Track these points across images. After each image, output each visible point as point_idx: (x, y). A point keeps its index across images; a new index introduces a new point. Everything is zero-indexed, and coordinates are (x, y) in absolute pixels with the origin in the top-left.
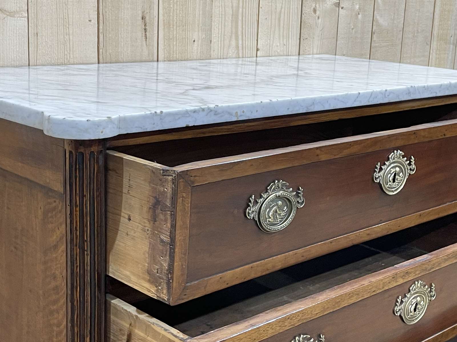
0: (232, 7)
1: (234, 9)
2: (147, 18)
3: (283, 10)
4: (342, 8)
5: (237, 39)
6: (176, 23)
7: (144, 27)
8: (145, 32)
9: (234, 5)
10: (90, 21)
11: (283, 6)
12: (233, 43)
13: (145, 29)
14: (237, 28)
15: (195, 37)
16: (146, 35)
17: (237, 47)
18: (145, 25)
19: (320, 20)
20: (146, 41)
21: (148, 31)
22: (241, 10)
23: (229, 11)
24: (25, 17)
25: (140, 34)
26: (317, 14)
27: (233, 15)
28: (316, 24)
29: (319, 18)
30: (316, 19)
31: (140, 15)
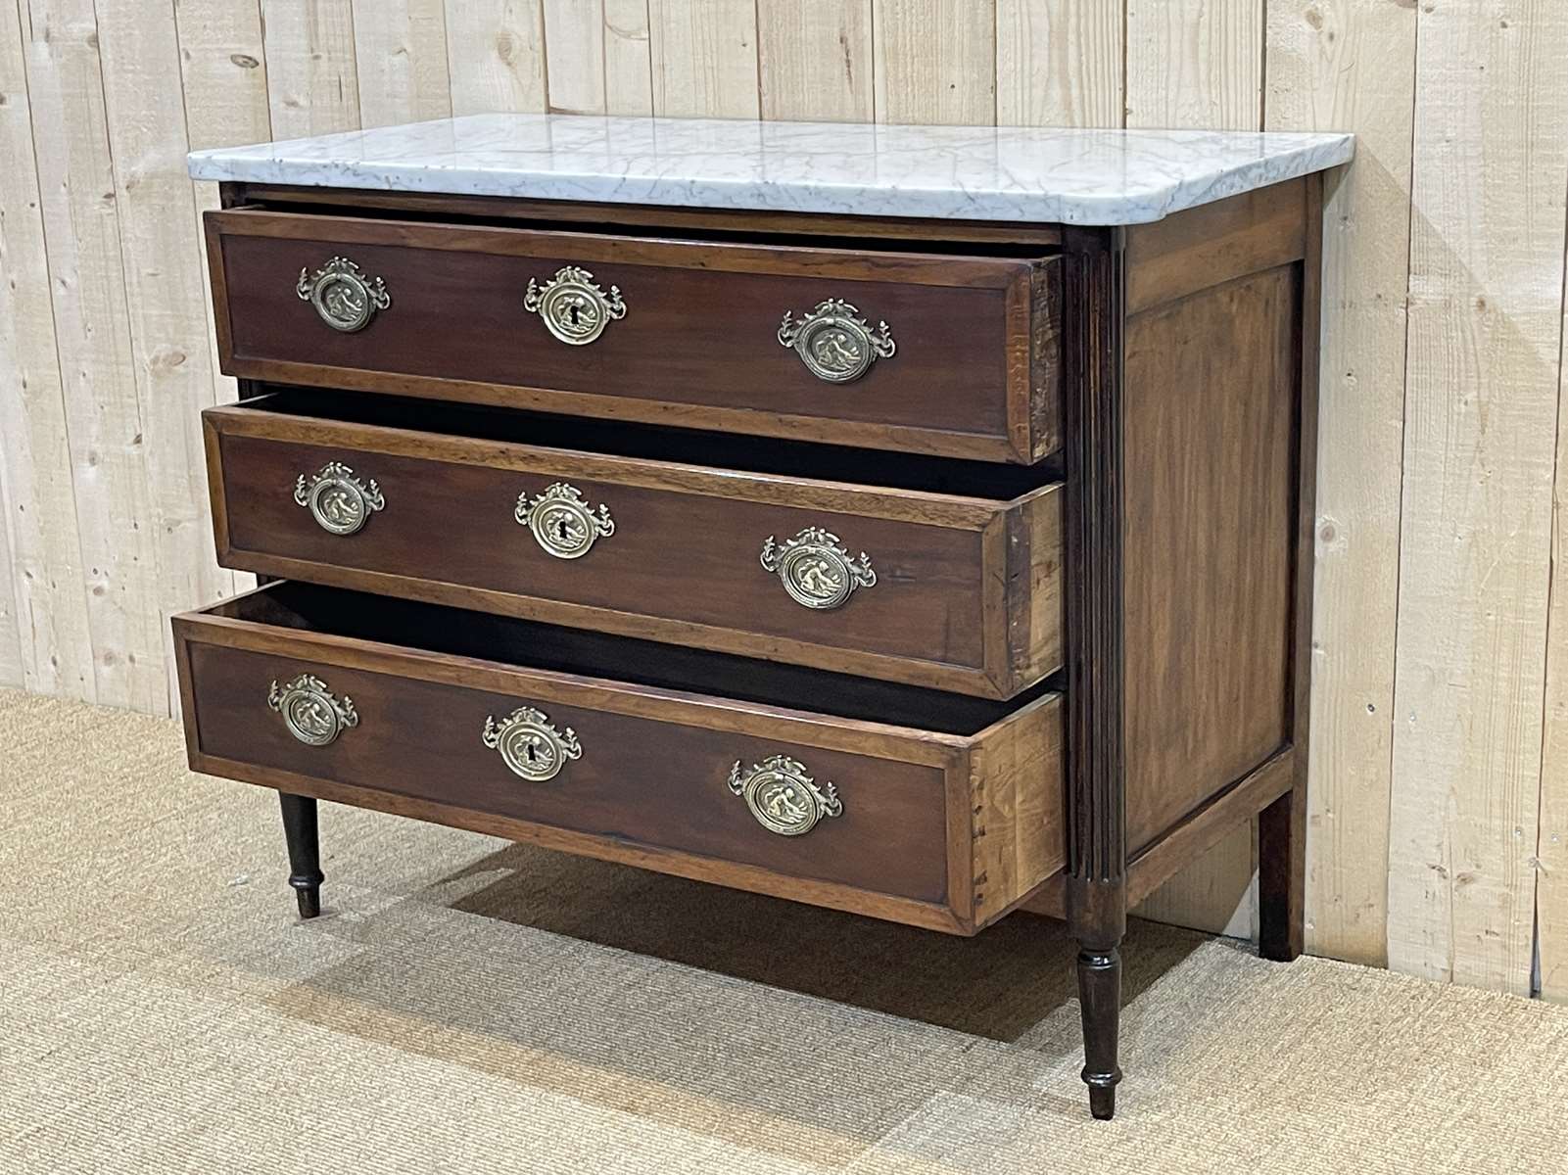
0: (1049, 13)
1: (1055, 20)
2: (851, 42)
3: (1205, 19)
4: (1429, 10)
5: (1066, 85)
6: (911, 49)
7: (845, 56)
8: (849, 66)
9: (1055, 9)
10: (744, 45)
11: (1206, 9)
12: (1056, 93)
13: (848, 61)
14: (1064, 60)
15: (956, 77)
16: (849, 71)
17: (1068, 105)
18: (847, 55)
19: (1338, 45)
20: (850, 82)
21: (853, 64)
22: (1073, 20)
23: (1042, 23)
24: (644, 39)
25: (838, 70)
26: (1326, 27)
27: (1051, 32)
28: (1322, 52)
29: (1331, 37)
30: (1320, 42)
31: (837, 35)
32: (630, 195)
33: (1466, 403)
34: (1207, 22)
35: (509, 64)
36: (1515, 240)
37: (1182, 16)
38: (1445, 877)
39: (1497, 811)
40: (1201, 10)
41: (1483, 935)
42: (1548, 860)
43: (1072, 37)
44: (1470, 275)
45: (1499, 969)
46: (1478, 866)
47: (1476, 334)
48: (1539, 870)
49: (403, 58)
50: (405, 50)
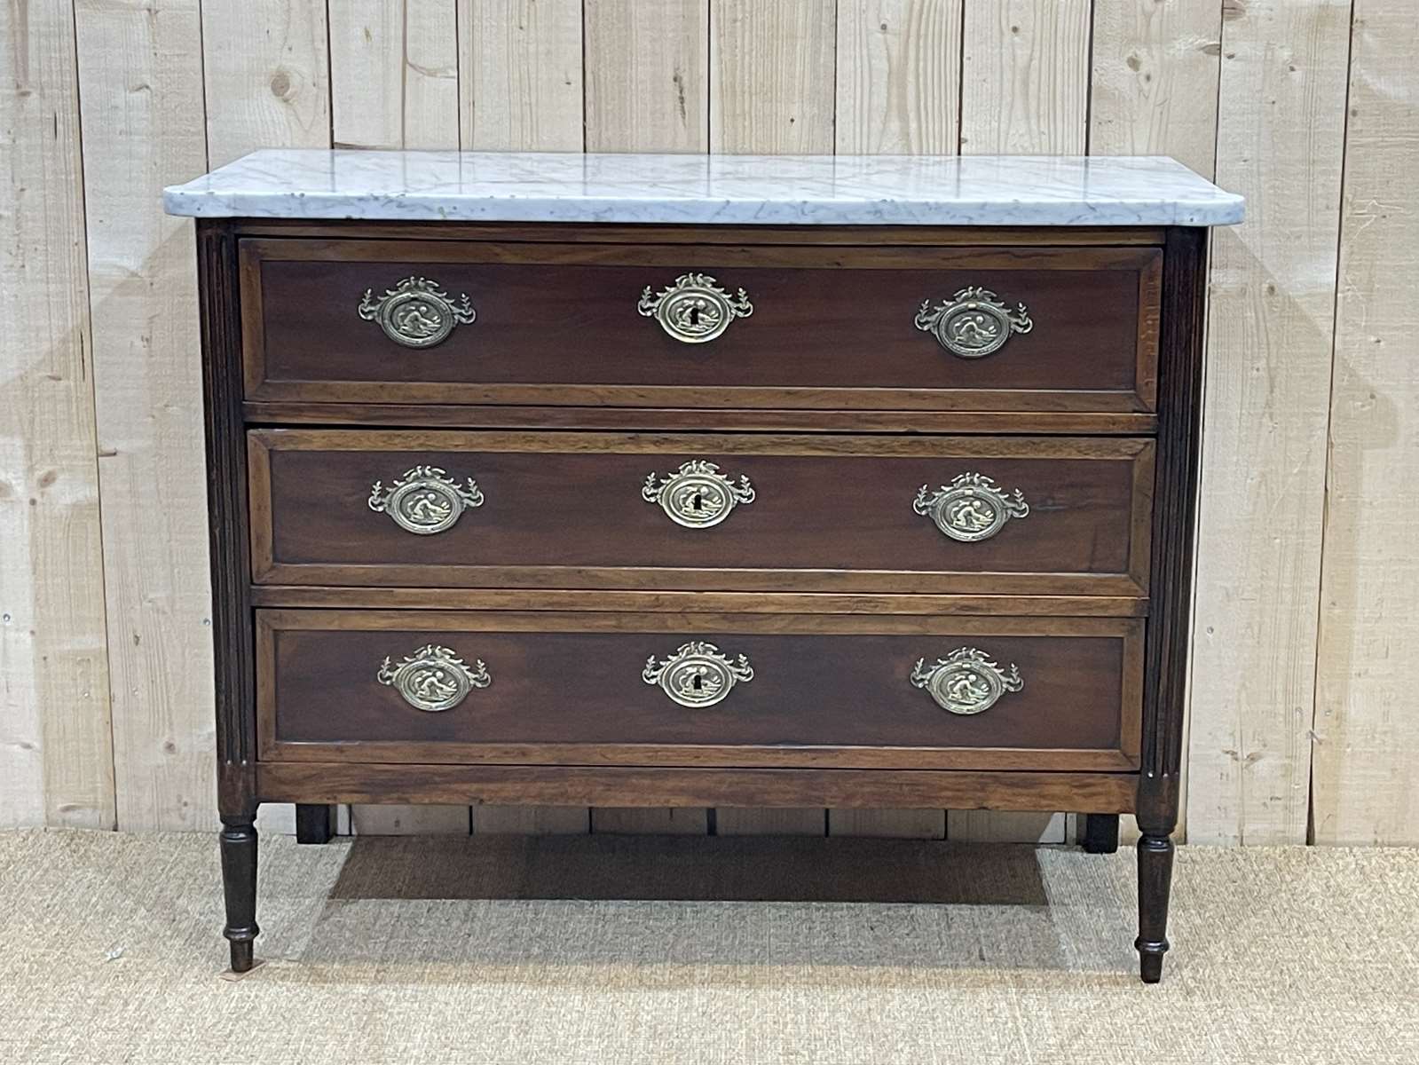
0: (889, 58)
1: (895, 62)
2: (685, 79)
3: (1035, 63)
4: (1231, 57)
5: (904, 118)
6: (750, 87)
7: (678, 94)
8: (682, 103)
9: (894, 53)
10: (569, 83)
11: (1037, 55)
12: (895, 125)
13: (682, 100)
14: (903, 97)
15: (795, 113)
16: (683, 107)
17: (906, 135)
18: (681, 92)
19: (1154, 84)
20: (684, 118)
21: (686, 101)
22: (912, 63)
23: (881, 65)
24: (453, 77)
25: (670, 104)
26: (1144, 69)
27: (890, 74)
28: (1140, 91)
29: (1148, 78)
30: (1138, 82)
31: (670, 74)
32: (734, 216)
33: (1258, 370)
34: (1037, 65)
35: (286, 101)
36: (1299, 237)
37: (1014, 60)
38: (1236, 759)
39: (1280, 696)
40: (1031, 55)
41: (1268, 802)
42: (1322, 731)
43: (911, 78)
44: (1262, 266)
45: (1280, 827)
46: (1265, 746)
47: (1267, 314)
48: (1315, 740)
49: (144, 95)
50: (147, 87)
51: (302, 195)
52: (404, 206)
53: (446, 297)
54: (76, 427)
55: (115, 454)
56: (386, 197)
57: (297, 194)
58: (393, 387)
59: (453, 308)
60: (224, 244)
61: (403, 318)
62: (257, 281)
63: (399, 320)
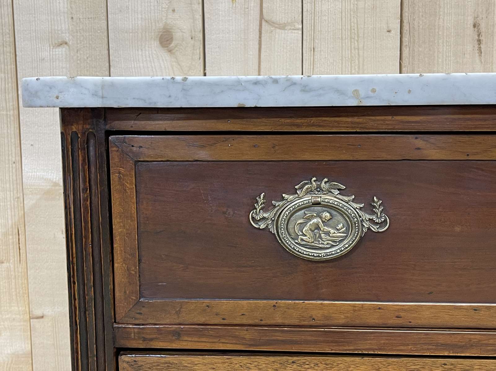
2: (483, 26)
7: (477, 38)
8: (479, 44)
10: (389, 31)
13: (479, 41)
16: (480, 48)
18: (479, 36)
20: (480, 56)
24: (298, 29)
25: (470, 45)
31: (470, 21)
35: (170, 51)
49: (64, 49)
50: (66, 43)
51: (185, 79)
52: (310, 90)
53: (353, 201)
54: (14, 297)
55: (42, 317)
56: (288, 80)
57: (179, 78)
58: (288, 307)
59: (361, 213)
60: (92, 142)
61: (302, 225)
62: (130, 186)
63: (297, 228)
